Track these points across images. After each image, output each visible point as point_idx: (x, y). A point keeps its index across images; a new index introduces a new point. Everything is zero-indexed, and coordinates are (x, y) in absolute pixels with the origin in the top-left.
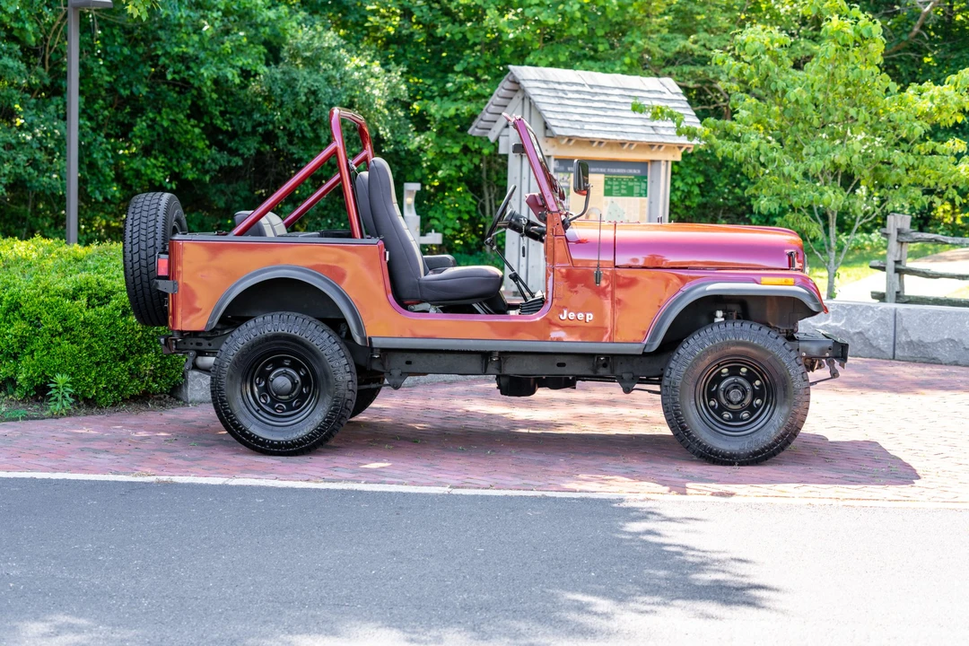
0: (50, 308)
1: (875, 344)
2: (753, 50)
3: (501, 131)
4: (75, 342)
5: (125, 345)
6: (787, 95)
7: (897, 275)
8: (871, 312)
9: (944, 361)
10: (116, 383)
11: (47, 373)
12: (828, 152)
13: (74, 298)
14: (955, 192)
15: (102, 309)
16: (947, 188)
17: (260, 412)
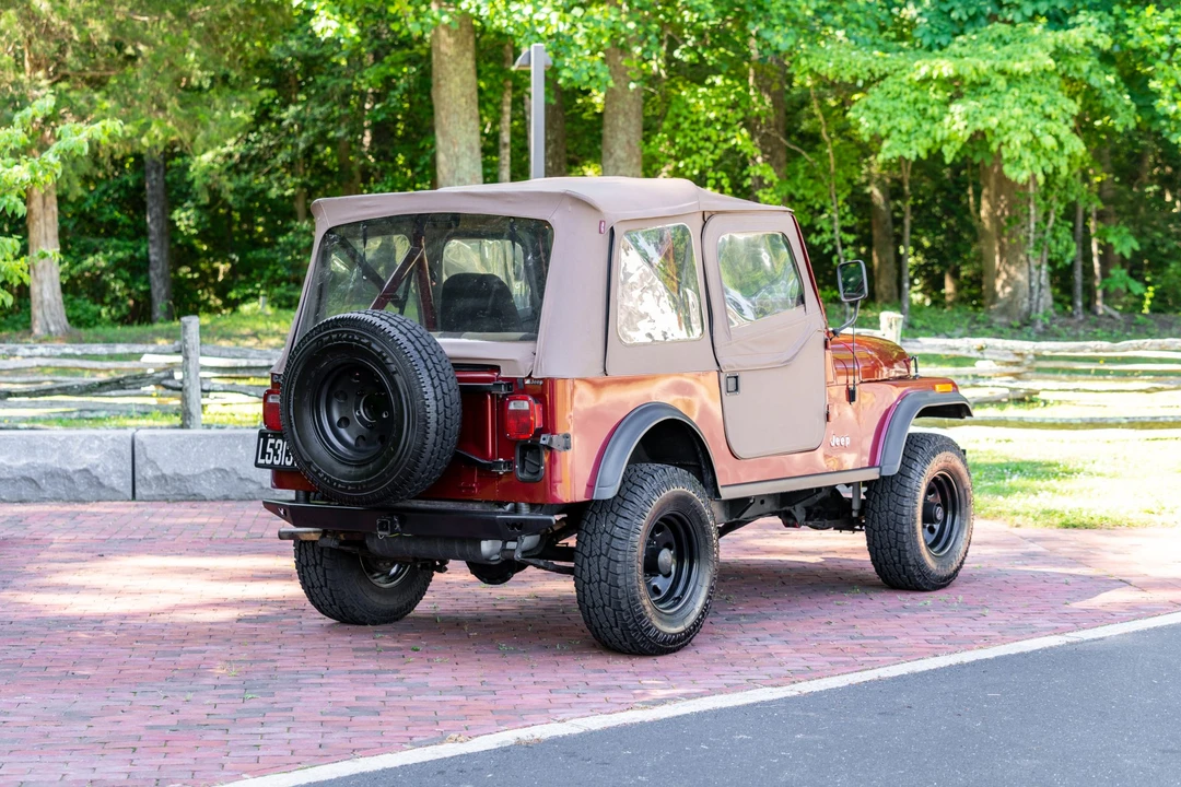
1: (106, 482)
8: (97, 442)
9: (210, 497)
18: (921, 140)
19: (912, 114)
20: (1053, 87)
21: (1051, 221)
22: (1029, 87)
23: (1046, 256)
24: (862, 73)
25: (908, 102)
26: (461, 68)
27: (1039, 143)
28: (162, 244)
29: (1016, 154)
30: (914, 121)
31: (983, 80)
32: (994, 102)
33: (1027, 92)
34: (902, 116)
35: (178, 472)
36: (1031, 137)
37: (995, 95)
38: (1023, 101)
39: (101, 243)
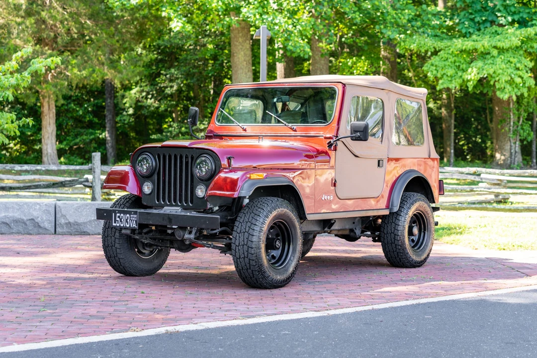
18: (457, 80)
19: (453, 68)
20: (520, 55)
21: (521, 121)
22: (509, 55)
23: (519, 138)
24: (430, 49)
25: (451, 62)
26: (244, 48)
27: (513, 81)
28: (112, 132)
29: (503, 86)
30: (454, 71)
31: (487, 51)
32: (492, 62)
33: (508, 57)
34: (448, 68)
35: (76, 221)
36: (509, 78)
37: (493, 58)
38: (506, 61)
39: (85, 131)
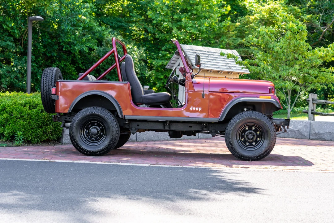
0: (16, 109)
1: (303, 134)
2: (262, 34)
3: (177, 67)
4: (24, 121)
5: (42, 123)
6: (274, 50)
7: (312, 115)
8: (302, 123)
9: (327, 139)
10: (38, 136)
11: (14, 131)
12: (288, 69)
13: (24, 106)
14: (332, 85)
15: (34, 110)
16: (329, 83)
17: (86, 141)
